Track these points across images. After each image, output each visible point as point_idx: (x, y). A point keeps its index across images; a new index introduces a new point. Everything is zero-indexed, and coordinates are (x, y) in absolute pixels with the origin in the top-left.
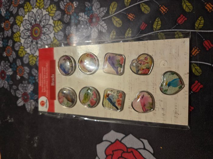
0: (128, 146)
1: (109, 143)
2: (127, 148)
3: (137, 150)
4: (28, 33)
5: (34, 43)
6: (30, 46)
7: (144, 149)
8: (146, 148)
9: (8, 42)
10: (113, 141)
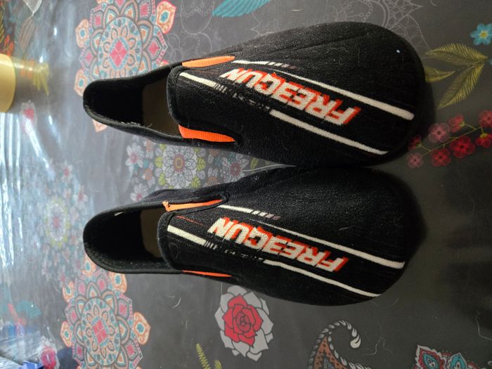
0: (249, 303)
1: (232, 296)
2: (247, 305)
3: (255, 308)
4: (171, 162)
5: (176, 175)
6: (171, 176)
7: (262, 309)
8: (264, 308)
9: (148, 164)
10: (236, 295)
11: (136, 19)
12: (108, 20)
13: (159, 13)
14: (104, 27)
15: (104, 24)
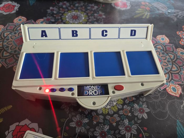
11: (171, 72)
12: (170, 55)
13: (175, 86)
14: (167, 52)
15: (168, 52)
